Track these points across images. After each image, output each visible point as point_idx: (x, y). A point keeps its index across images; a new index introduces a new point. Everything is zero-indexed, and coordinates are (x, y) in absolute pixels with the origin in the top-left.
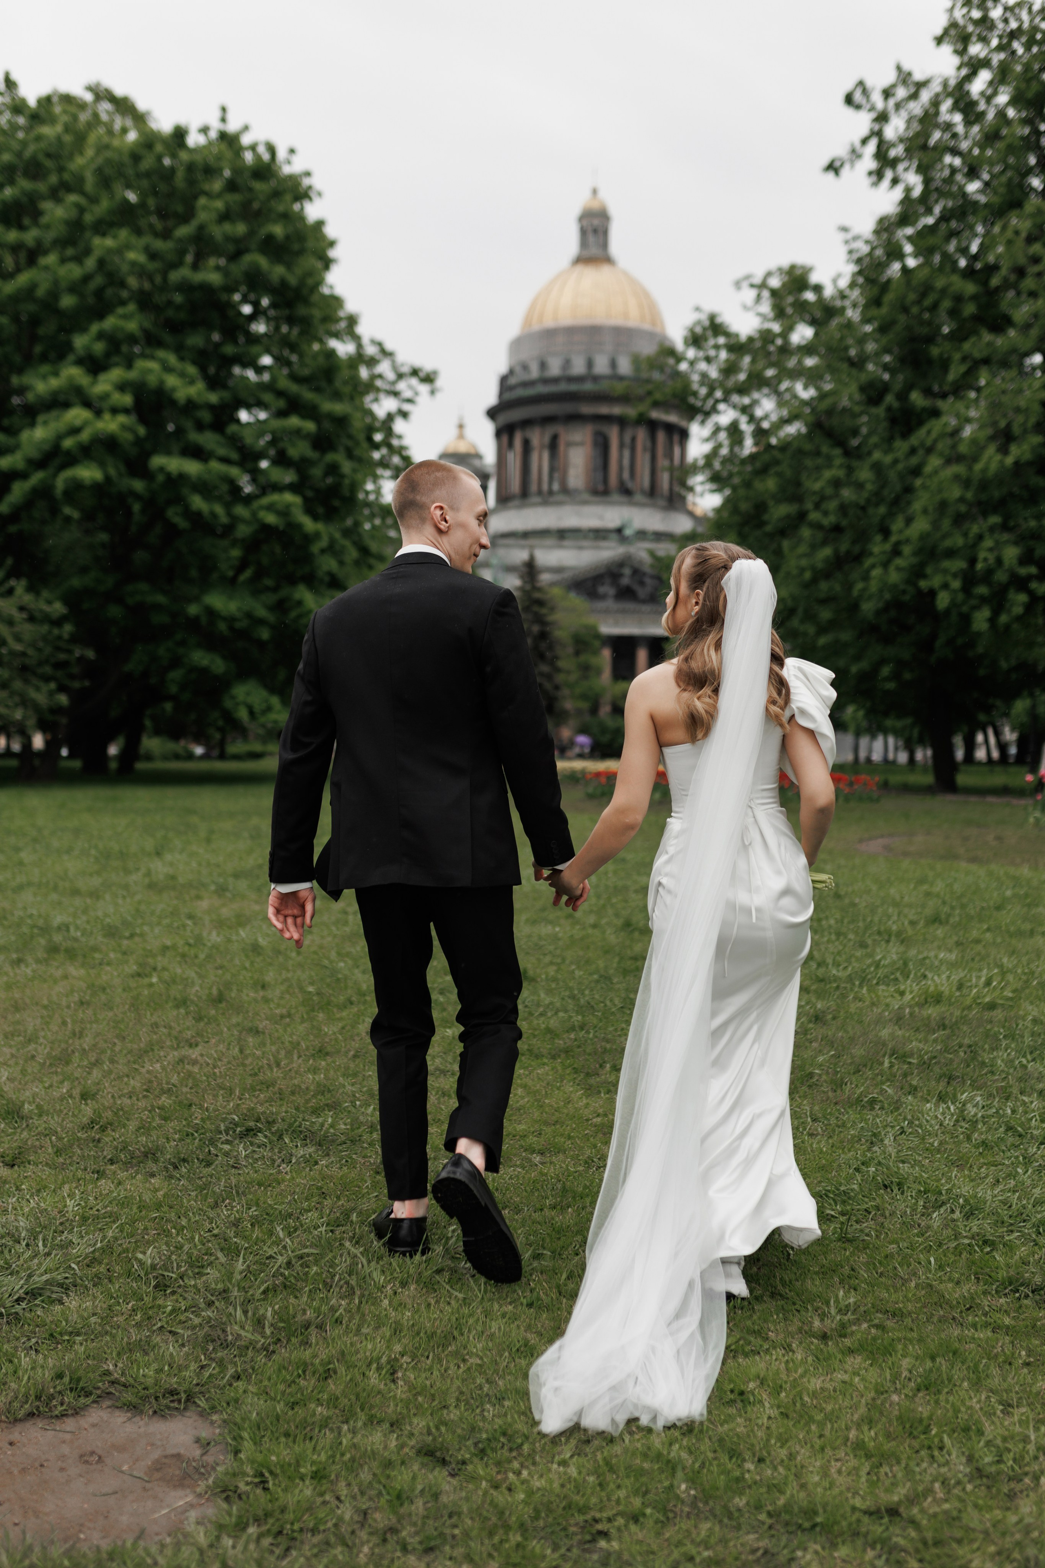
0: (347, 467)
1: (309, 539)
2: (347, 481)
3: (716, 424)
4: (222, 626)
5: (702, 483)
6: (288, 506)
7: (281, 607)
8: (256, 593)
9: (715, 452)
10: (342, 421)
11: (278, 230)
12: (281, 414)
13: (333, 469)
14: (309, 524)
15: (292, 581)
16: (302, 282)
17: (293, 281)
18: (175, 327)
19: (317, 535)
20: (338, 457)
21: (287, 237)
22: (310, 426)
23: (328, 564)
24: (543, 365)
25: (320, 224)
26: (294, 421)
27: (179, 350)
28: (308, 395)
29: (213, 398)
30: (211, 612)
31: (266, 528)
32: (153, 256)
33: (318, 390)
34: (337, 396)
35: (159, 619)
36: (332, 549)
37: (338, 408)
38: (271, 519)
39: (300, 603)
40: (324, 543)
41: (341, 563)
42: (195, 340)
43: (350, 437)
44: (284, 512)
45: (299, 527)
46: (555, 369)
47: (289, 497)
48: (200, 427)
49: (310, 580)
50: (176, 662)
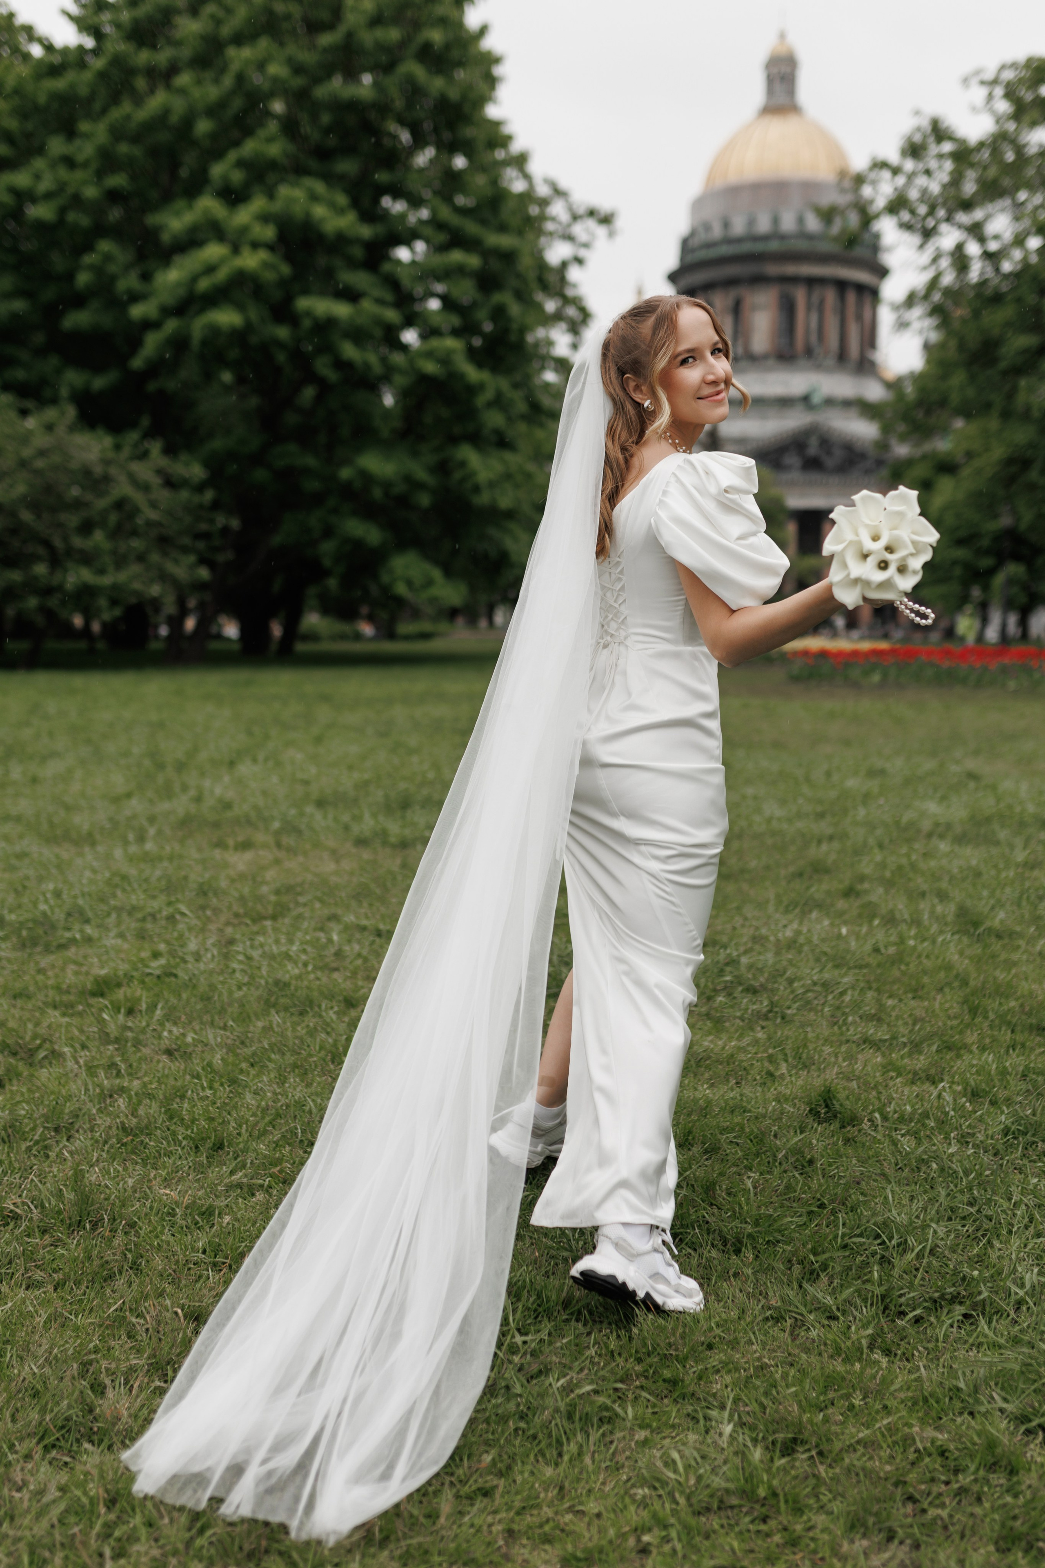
0: (515, 309)
1: (473, 390)
2: (515, 326)
3: (938, 249)
4: (377, 493)
5: (920, 318)
6: (450, 352)
7: (443, 468)
8: (415, 454)
9: (933, 284)
10: (508, 257)
11: (436, 36)
12: (442, 248)
13: (499, 313)
14: (472, 373)
15: (454, 440)
16: (464, 97)
17: (454, 94)
18: (323, 154)
19: (481, 387)
20: (504, 297)
21: (447, 47)
22: (473, 261)
23: (494, 419)
24: (726, 225)
25: (483, 31)
26: (457, 256)
27: (329, 178)
28: (471, 228)
29: (366, 232)
30: (366, 477)
31: (424, 379)
32: (298, 69)
33: (484, 222)
34: (503, 228)
35: (312, 485)
36: (498, 402)
37: (504, 241)
38: (430, 367)
39: (463, 464)
40: (488, 395)
41: (510, 419)
42: (347, 166)
43: (519, 276)
44: (445, 360)
45: (461, 377)
46: (739, 227)
47: (451, 343)
48: (353, 264)
49: (475, 439)
50: (328, 532)
